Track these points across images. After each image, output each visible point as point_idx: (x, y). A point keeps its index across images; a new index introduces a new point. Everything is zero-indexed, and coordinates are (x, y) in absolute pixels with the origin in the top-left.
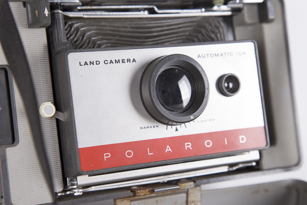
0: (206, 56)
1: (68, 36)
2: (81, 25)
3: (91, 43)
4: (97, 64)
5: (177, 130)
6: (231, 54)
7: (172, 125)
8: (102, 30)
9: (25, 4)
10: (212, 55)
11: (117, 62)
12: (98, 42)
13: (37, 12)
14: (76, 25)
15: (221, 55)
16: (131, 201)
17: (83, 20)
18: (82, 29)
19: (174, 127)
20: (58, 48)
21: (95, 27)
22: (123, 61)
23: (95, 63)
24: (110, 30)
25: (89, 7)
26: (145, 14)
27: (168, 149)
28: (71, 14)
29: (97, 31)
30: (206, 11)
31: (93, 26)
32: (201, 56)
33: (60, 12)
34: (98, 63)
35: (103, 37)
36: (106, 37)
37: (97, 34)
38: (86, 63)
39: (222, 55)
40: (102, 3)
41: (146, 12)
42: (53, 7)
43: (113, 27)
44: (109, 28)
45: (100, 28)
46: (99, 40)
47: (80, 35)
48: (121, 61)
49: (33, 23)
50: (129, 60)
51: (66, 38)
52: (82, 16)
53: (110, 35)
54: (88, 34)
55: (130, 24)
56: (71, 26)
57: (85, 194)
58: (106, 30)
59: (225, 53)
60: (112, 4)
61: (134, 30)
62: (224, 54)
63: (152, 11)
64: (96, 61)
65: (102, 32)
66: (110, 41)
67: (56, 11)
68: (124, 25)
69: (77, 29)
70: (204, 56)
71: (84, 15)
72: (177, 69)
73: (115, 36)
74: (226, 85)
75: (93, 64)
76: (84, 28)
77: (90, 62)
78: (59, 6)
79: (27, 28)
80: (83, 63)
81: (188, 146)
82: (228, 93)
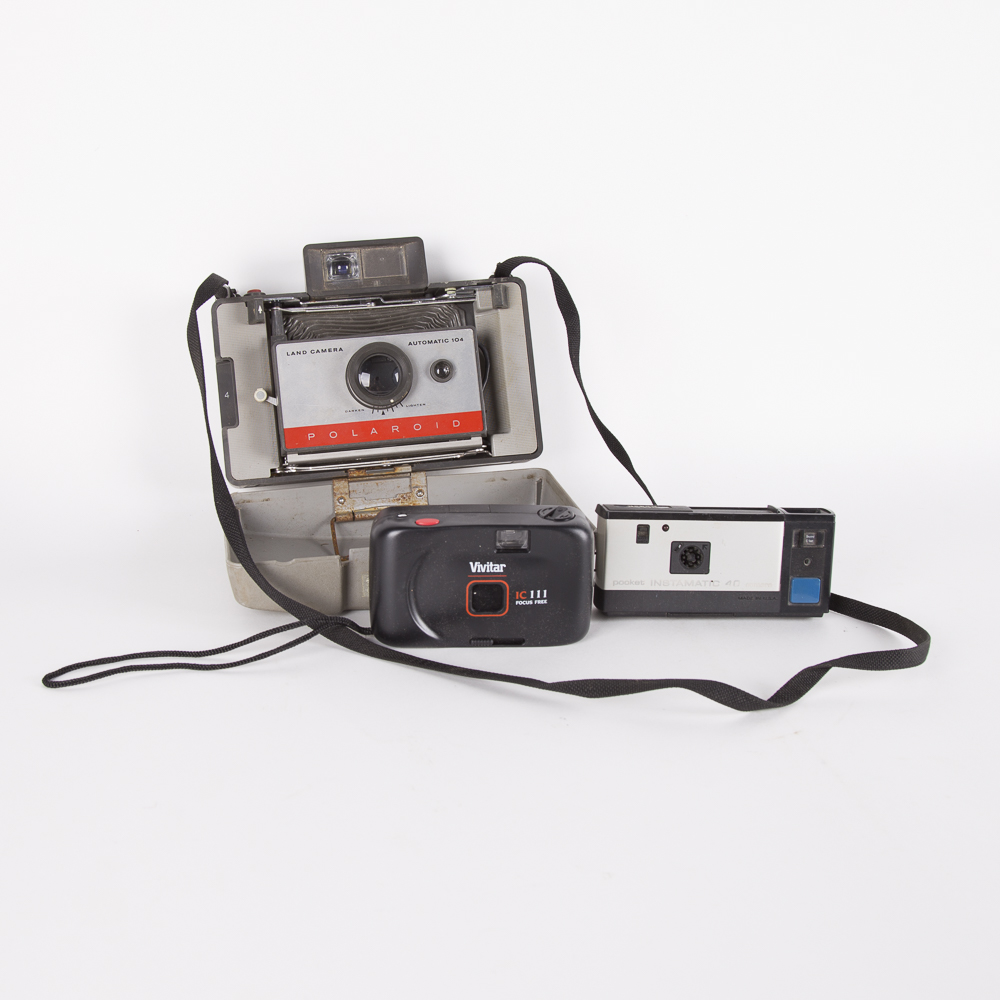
0: (419, 343)
2: (303, 319)
5: (383, 413)
6: (446, 341)
7: (378, 409)
8: (324, 323)
9: (246, 304)
10: (424, 343)
11: (324, 351)
13: (254, 310)
14: (298, 320)
15: (434, 343)
16: (349, 482)
17: (305, 314)
18: (303, 323)
19: (381, 411)
21: (317, 321)
22: (330, 350)
23: (302, 353)
24: (332, 323)
25: (312, 303)
26: (372, 305)
27: (374, 431)
28: (292, 310)
29: (319, 324)
30: (437, 300)
31: (315, 319)
32: (413, 343)
33: (278, 308)
36: (329, 329)
37: (318, 327)
38: (293, 353)
39: (436, 342)
41: (373, 304)
42: (268, 306)
43: (336, 319)
44: (331, 321)
45: (322, 321)
46: (320, 332)
47: (303, 329)
48: (327, 350)
50: (335, 350)
51: (282, 332)
52: (305, 311)
53: (333, 327)
54: (310, 327)
57: (299, 473)
58: (328, 323)
61: (357, 321)
62: (439, 341)
63: (378, 303)
64: (303, 351)
65: (324, 325)
67: (273, 309)
68: (347, 317)
69: (299, 323)
70: (415, 343)
73: (338, 328)
74: (438, 371)
75: (300, 354)
76: (306, 322)
77: (297, 352)
78: (276, 304)
79: (248, 325)
80: (290, 353)
81: (395, 428)
82: (442, 379)
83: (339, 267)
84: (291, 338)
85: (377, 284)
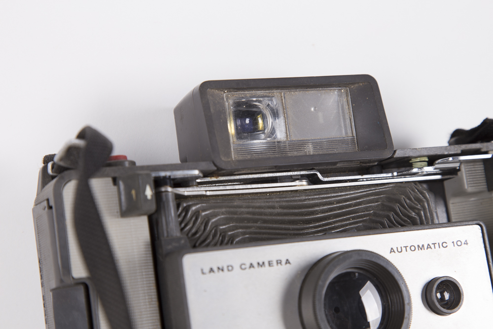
0: (404, 249)
1: (183, 225)
2: (203, 206)
3: (218, 235)
4: (229, 270)
6: (443, 245)
8: (235, 213)
9: (115, 181)
10: (413, 248)
11: (261, 265)
12: (230, 233)
13: (133, 192)
14: (194, 208)
15: (427, 248)
17: (205, 198)
18: (203, 214)
20: (166, 247)
21: (224, 210)
22: (270, 264)
23: (225, 269)
24: (248, 213)
25: (214, 179)
26: (303, 185)
28: (185, 191)
29: (228, 216)
30: (399, 176)
31: (221, 207)
32: (396, 250)
33: (170, 189)
34: (230, 268)
35: (238, 224)
36: (241, 224)
37: (227, 221)
38: (211, 270)
39: (429, 247)
40: (235, 172)
41: (304, 182)
43: (253, 207)
44: (246, 210)
45: (232, 210)
46: (230, 229)
47: (202, 223)
48: (267, 264)
49: (128, 210)
50: (279, 262)
51: (179, 229)
52: (204, 193)
53: (249, 220)
54: (214, 220)
55: (279, 202)
56: (186, 210)
58: (242, 213)
59: (434, 244)
60: (249, 172)
61: (285, 211)
62: (432, 246)
63: (313, 180)
64: (228, 266)
65: (236, 216)
66: (248, 230)
67: (163, 189)
68: (270, 204)
69: (197, 214)
70: (400, 250)
71: (206, 191)
72: (357, 272)
73: (256, 221)
74: (439, 295)
75: (223, 270)
76: (207, 212)
77: (219, 268)
78: (168, 181)
79: (118, 217)
80: (207, 270)
82: (442, 309)
83: (247, 121)
84: (199, 243)
85: (310, 149)
